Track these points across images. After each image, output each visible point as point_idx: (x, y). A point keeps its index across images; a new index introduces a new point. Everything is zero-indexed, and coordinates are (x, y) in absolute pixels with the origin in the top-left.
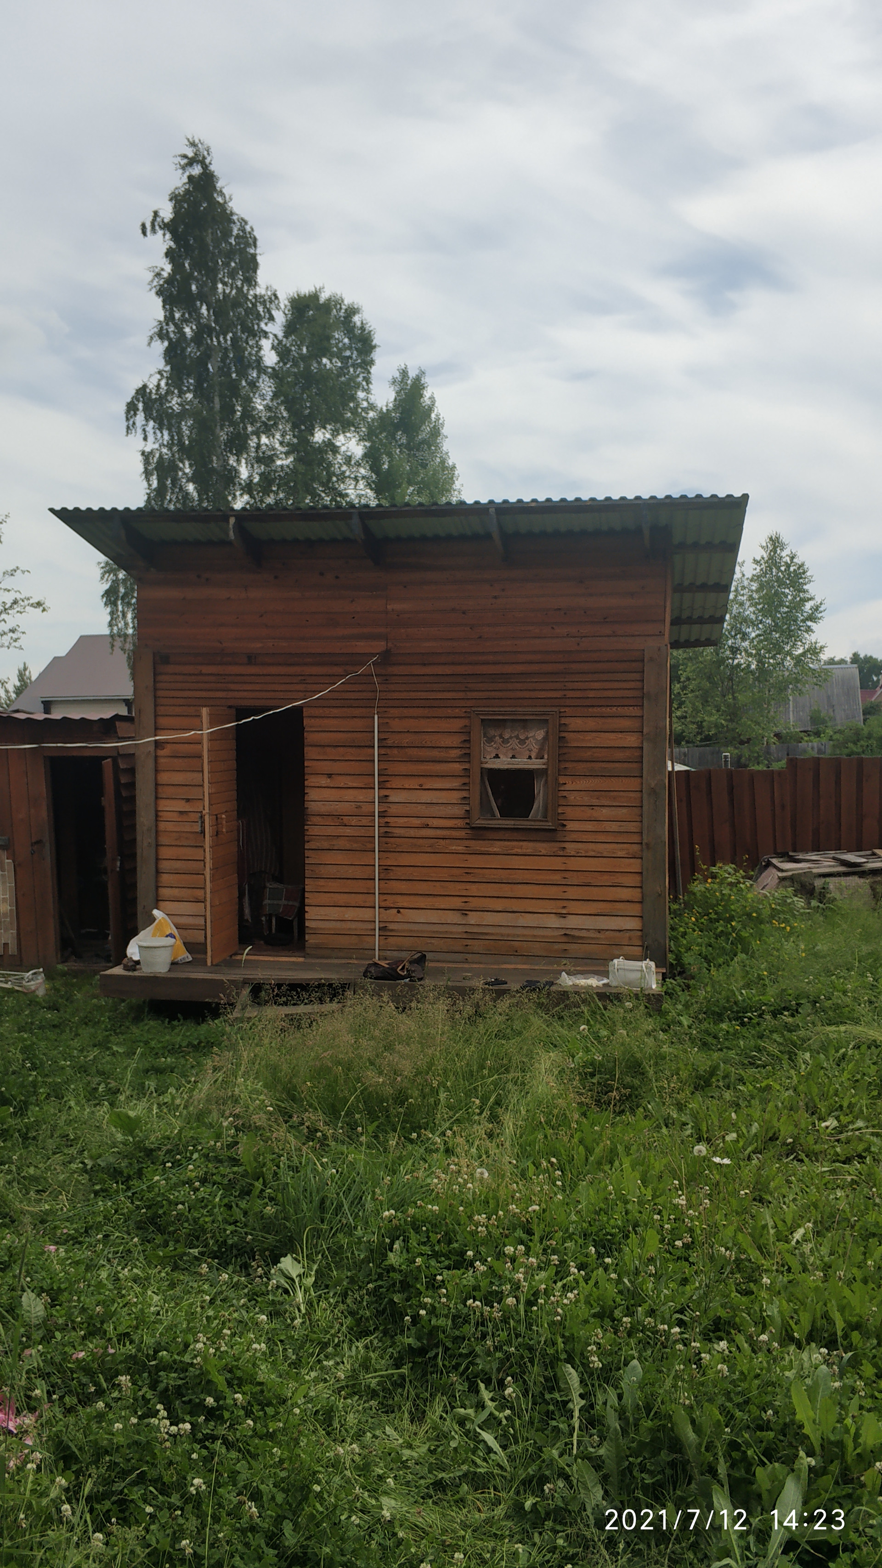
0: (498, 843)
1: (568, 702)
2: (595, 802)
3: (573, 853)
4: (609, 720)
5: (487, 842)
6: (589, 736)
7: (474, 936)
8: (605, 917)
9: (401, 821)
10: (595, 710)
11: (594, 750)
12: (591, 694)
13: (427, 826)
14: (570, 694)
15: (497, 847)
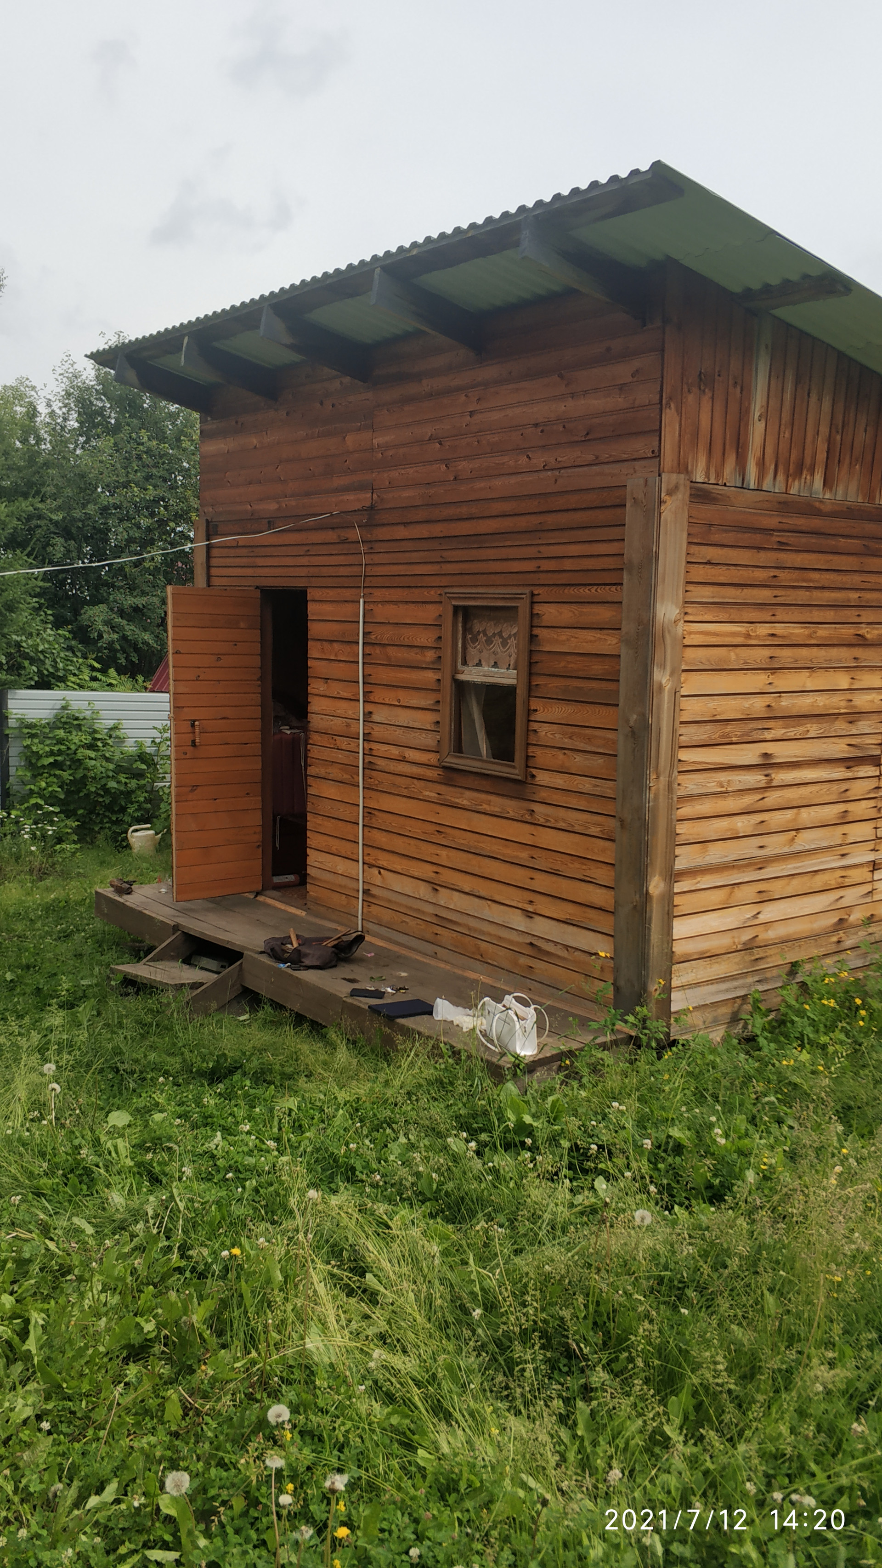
0: (468, 794)
1: (544, 578)
2: (567, 743)
3: (542, 821)
4: (586, 609)
5: (458, 790)
6: (564, 635)
7: (442, 922)
8: (575, 928)
9: (384, 748)
10: (572, 591)
11: (569, 658)
12: (568, 565)
13: (403, 760)
14: (546, 565)
15: (466, 798)
